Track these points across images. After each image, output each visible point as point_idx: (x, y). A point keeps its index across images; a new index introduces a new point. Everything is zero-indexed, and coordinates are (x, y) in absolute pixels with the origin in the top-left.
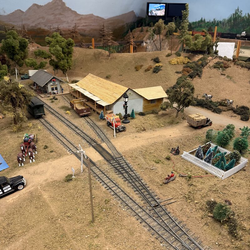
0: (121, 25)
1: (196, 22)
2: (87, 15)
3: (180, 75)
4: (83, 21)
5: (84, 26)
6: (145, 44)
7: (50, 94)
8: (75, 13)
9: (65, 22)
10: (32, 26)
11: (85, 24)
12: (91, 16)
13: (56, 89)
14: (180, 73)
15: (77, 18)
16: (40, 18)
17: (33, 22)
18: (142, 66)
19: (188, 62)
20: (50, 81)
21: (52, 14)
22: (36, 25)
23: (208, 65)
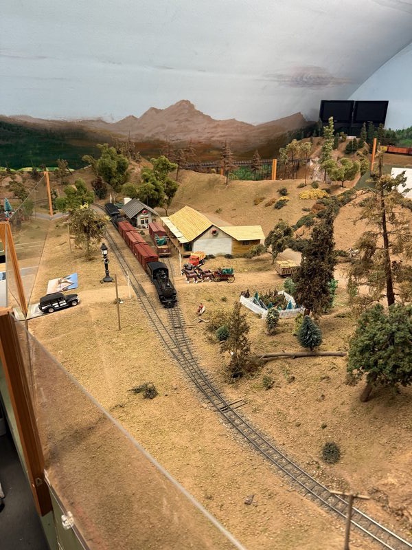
0: (280, 133)
1: (403, 130)
2: (226, 121)
3: (307, 213)
4: (219, 129)
5: (221, 136)
6: (311, 164)
7: (139, 227)
8: (208, 118)
9: (193, 131)
10: (147, 137)
11: (223, 134)
12: (233, 122)
13: (147, 222)
14: (309, 210)
15: (211, 125)
16: (158, 126)
17: (150, 131)
18: (263, 199)
19: (324, 197)
20: (141, 212)
21: (176, 120)
22: (152, 135)
23: (352, 202)
